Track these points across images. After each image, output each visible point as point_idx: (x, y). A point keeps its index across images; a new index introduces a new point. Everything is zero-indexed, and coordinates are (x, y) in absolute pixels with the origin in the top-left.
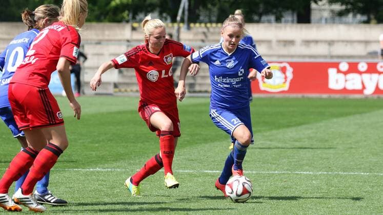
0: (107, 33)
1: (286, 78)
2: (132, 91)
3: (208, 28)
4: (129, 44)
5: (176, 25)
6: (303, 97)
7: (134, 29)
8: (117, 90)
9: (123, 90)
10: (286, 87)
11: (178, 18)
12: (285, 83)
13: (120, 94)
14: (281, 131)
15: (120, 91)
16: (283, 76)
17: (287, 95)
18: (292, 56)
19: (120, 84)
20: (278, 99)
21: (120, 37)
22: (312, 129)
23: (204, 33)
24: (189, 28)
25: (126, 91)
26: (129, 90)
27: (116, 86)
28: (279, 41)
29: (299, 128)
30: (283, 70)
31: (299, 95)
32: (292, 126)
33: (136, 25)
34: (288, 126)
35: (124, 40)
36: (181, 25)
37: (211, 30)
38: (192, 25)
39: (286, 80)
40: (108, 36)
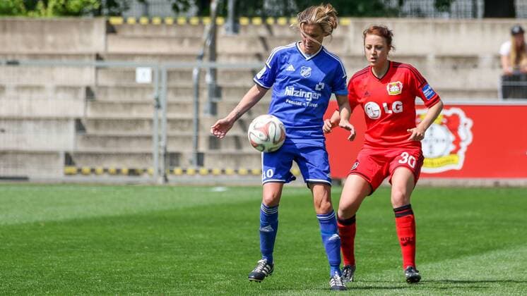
0: (50, 38)
1: (457, 141)
2: (106, 171)
3: (269, 27)
4: (100, 64)
5: (207, 21)
6: (497, 184)
7: (111, 30)
8: (72, 169)
9: (86, 169)
10: (458, 162)
11: (214, 6)
12: (454, 152)
13: (79, 178)
14: (440, 264)
15: (80, 171)
16: (452, 138)
17: (460, 181)
18: (472, 93)
19: (79, 154)
20: (439, 190)
21: (80, 49)
22: (512, 260)
23: (263, 39)
24: (236, 29)
25: (93, 171)
26: (99, 169)
27: (69, 160)
28: (442, 58)
29: (484, 257)
30: (452, 124)
31: (489, 182)
32: (466, 253)
33: (115, 21)
34: (459, 254)
35: (90, 55)
36: (220, 21)
37: (277, 32)
38: (244, 21)
39: (458, 148)
40: (54, 45)
